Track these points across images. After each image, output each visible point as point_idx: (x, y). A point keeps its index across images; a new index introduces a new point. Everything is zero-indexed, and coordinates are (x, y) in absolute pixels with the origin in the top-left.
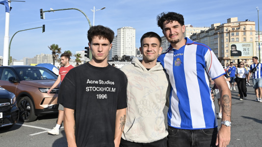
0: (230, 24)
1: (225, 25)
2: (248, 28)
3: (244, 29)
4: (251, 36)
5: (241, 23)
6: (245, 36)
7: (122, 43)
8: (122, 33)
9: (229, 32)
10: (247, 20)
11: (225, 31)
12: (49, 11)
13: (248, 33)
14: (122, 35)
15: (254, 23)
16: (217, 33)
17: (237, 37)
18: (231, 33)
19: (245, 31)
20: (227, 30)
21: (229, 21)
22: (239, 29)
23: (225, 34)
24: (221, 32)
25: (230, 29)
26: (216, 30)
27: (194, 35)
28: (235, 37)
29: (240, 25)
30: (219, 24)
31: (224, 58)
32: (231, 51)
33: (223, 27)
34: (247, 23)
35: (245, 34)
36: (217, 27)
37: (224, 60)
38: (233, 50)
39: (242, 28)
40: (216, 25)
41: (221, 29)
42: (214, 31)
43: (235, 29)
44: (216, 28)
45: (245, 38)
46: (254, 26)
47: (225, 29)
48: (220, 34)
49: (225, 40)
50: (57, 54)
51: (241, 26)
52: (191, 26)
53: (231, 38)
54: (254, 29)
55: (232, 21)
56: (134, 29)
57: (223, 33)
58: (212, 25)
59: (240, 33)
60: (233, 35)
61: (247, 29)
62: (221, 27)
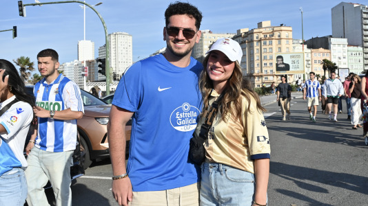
0: (261, 30)
1: (255, 31)
2: (284, 35)
3: (279, 36)
4: (288, 46)
5: (275, 29)
6: (279, 46)
7: (112, 55)
8: (112, 41)
9: (260, 41)
10: (282, 25)
11: (255, 39)
12: (34, 5)
13: (283, 42)
14: (112, 46)
15: (291, 29)
16: (245, 42)
17: (270, 46)
18: (262, 42)
19: (280, 39)
20: (257, 38)
21: (260, 25)
22: (272, 36)
23: (255, 43)
24: (250, 40)
25: (262, 36)
26: (244, 37)
28: (267, 47)
29: (273, 31)
30: (247, 30)
31: (254, 74)
32: (277, 65)
33: (253, 33)
34: (282, 28)
35: (280, 43)
36: (245, 33)
37: (254, 77)
38: (279, 62)
39: (276, 34)
40: (243, 31)
41: (249, 36)
42: (241, 38)
43: (268, 36)
44: (243, 34)
45: (280, 48)
46: (291, 33)
47: (255, 35)
48: (248, 42)
49: (255, 51)
50: (27, 71)
52: (210, 32)
53: (263, 47)
54: (291, 37)
55: (263, 26)
56: (129, 35)
57: (252, 41)
58: (239, 31)
59: (274, 41)
60: (265, 44)
61: (282, 37)
62: (250, 34)
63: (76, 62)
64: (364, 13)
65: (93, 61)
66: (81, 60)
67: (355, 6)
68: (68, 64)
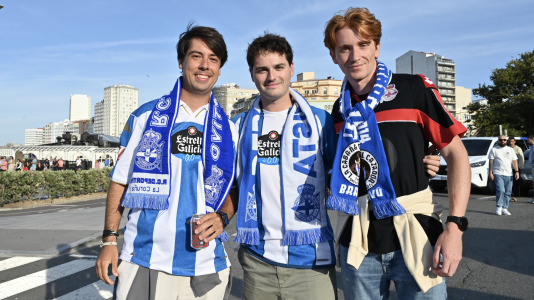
0: (301, 84)
1: (293, 85)
3: (325, 92)
5: (320, 83)
7: (112, 114)
8: (112, 96)
10: (329, 78)
14: (112, 99)
19: (326, 97)
21: (300, 77)
22: (316, 92)
25: (302, 92)
27: (241, 101)
29: (318, 86)
34: (330, 82)
39: (322, 90)
43: (311, 91)
51: (320, 88)
52: (236, 86)
55: (304, 78)
56: (135, 89)
59: (317, 98)
61: (329, 93)
63: (66, 122)
64: (440, 65)
65: (87, 121)
66: (73, 119)
67: (427, 55)
68: (57, 124)
